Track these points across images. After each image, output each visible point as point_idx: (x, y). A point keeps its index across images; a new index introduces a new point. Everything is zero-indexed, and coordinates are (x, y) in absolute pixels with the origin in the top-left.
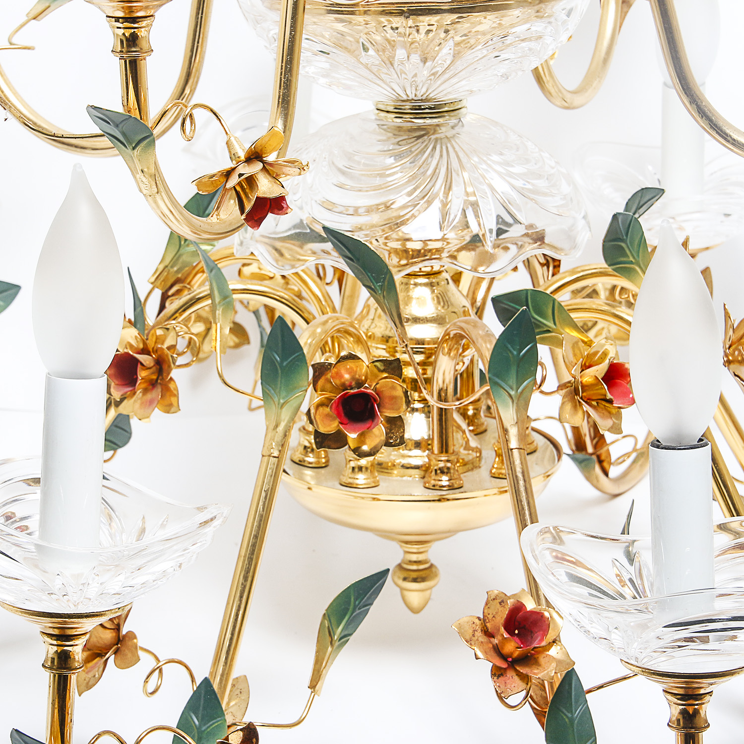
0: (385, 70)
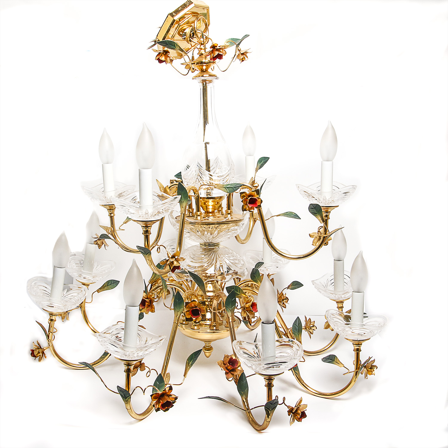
0: (202, 236)
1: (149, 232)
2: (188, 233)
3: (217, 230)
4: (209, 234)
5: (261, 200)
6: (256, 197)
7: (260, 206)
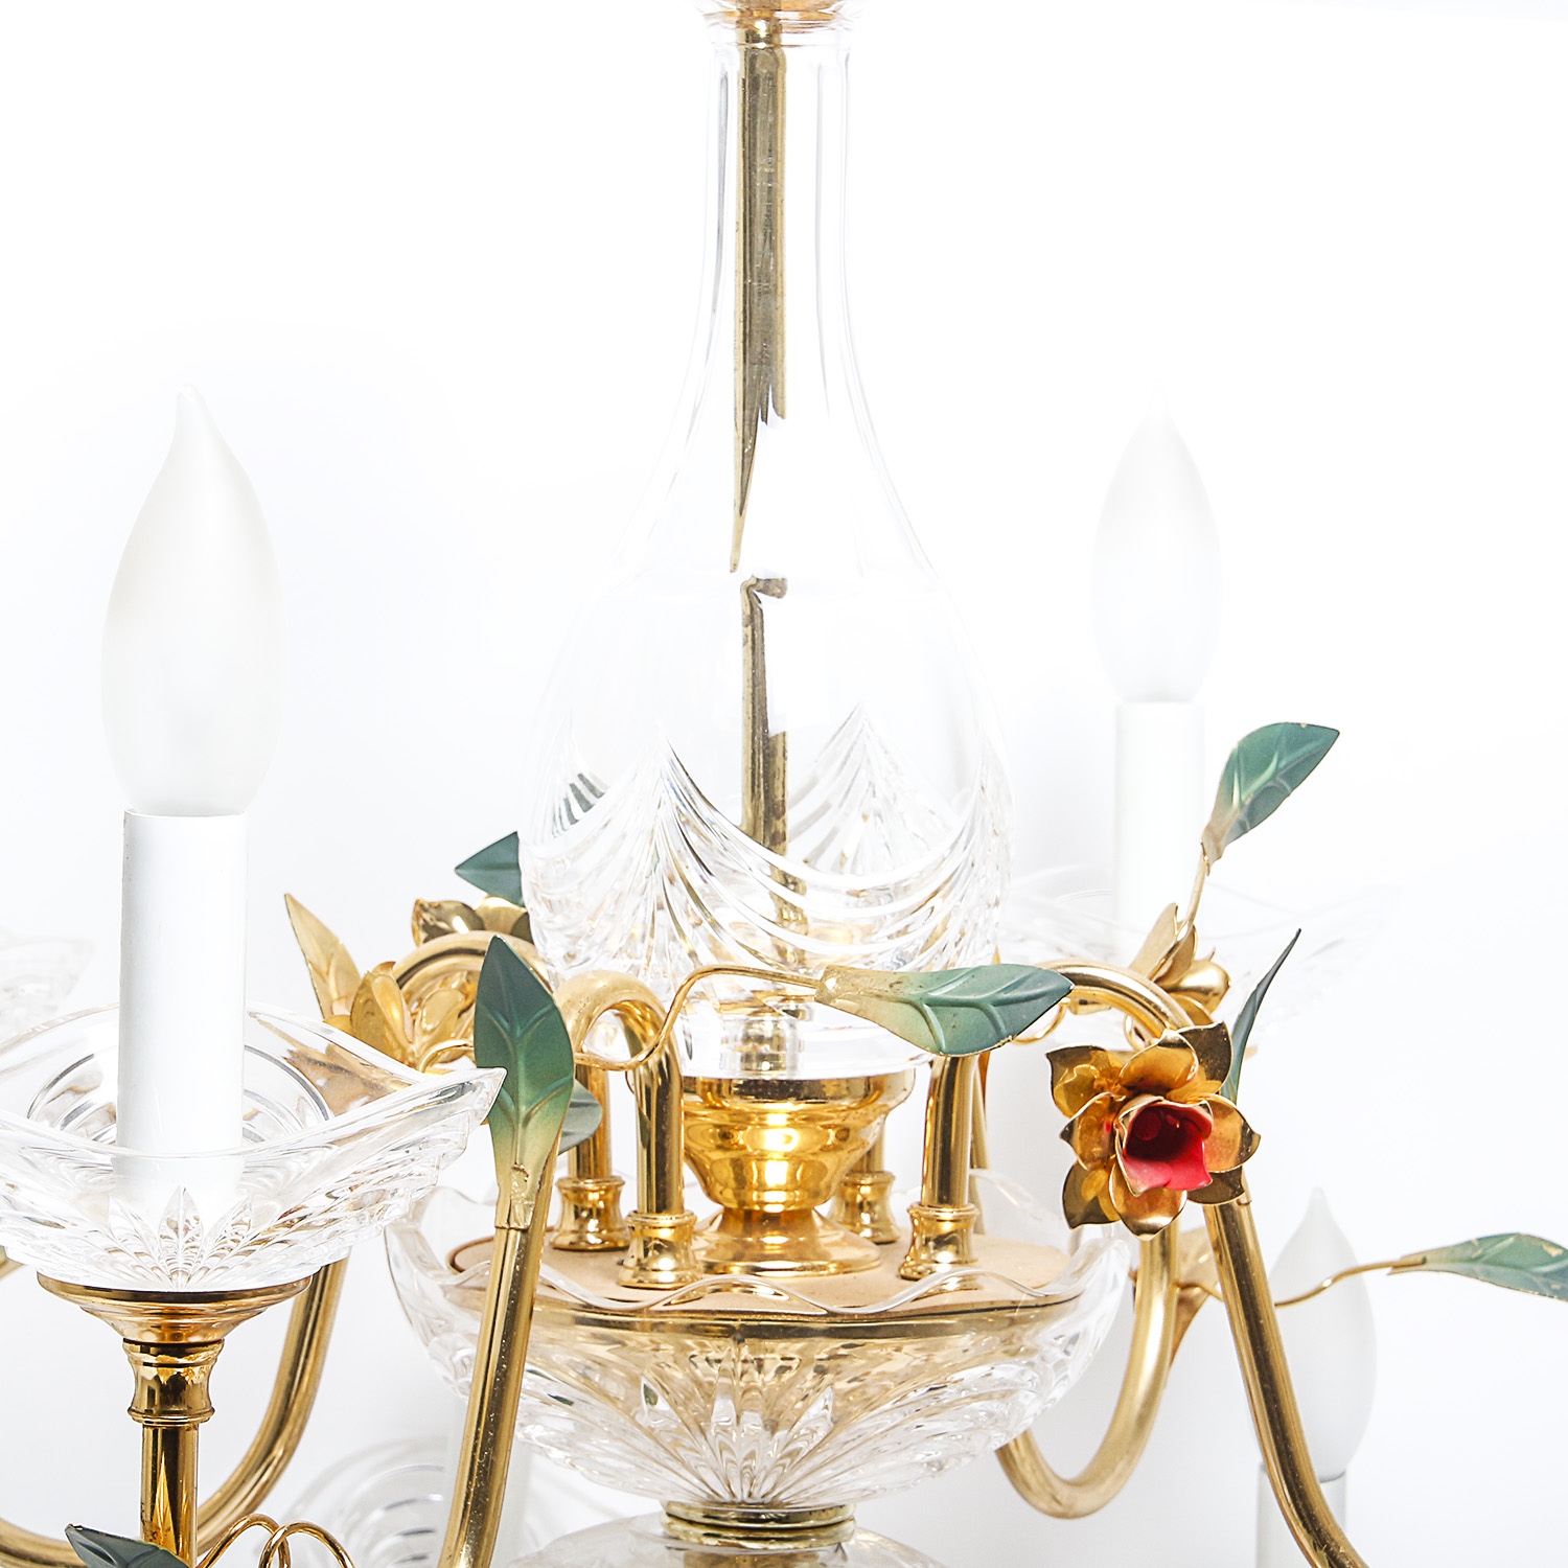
0: (687, 1442)
1: (198, 1403)
2: (561, 1411)
3: (828, 1393)
4: (753, 1421)
5: (1245, 1126)
6: (1198, 1093)
7: (1232, 1183)
